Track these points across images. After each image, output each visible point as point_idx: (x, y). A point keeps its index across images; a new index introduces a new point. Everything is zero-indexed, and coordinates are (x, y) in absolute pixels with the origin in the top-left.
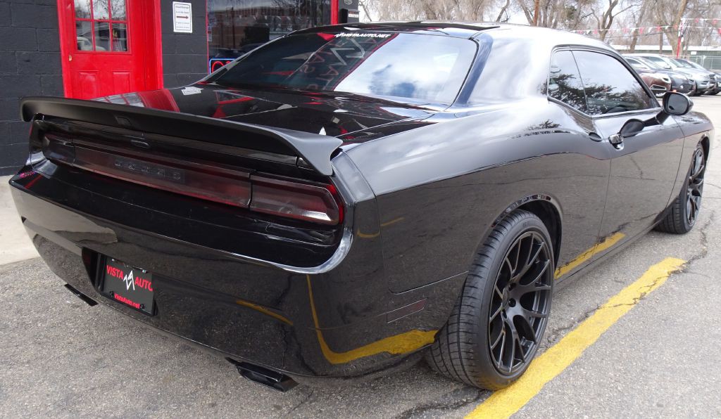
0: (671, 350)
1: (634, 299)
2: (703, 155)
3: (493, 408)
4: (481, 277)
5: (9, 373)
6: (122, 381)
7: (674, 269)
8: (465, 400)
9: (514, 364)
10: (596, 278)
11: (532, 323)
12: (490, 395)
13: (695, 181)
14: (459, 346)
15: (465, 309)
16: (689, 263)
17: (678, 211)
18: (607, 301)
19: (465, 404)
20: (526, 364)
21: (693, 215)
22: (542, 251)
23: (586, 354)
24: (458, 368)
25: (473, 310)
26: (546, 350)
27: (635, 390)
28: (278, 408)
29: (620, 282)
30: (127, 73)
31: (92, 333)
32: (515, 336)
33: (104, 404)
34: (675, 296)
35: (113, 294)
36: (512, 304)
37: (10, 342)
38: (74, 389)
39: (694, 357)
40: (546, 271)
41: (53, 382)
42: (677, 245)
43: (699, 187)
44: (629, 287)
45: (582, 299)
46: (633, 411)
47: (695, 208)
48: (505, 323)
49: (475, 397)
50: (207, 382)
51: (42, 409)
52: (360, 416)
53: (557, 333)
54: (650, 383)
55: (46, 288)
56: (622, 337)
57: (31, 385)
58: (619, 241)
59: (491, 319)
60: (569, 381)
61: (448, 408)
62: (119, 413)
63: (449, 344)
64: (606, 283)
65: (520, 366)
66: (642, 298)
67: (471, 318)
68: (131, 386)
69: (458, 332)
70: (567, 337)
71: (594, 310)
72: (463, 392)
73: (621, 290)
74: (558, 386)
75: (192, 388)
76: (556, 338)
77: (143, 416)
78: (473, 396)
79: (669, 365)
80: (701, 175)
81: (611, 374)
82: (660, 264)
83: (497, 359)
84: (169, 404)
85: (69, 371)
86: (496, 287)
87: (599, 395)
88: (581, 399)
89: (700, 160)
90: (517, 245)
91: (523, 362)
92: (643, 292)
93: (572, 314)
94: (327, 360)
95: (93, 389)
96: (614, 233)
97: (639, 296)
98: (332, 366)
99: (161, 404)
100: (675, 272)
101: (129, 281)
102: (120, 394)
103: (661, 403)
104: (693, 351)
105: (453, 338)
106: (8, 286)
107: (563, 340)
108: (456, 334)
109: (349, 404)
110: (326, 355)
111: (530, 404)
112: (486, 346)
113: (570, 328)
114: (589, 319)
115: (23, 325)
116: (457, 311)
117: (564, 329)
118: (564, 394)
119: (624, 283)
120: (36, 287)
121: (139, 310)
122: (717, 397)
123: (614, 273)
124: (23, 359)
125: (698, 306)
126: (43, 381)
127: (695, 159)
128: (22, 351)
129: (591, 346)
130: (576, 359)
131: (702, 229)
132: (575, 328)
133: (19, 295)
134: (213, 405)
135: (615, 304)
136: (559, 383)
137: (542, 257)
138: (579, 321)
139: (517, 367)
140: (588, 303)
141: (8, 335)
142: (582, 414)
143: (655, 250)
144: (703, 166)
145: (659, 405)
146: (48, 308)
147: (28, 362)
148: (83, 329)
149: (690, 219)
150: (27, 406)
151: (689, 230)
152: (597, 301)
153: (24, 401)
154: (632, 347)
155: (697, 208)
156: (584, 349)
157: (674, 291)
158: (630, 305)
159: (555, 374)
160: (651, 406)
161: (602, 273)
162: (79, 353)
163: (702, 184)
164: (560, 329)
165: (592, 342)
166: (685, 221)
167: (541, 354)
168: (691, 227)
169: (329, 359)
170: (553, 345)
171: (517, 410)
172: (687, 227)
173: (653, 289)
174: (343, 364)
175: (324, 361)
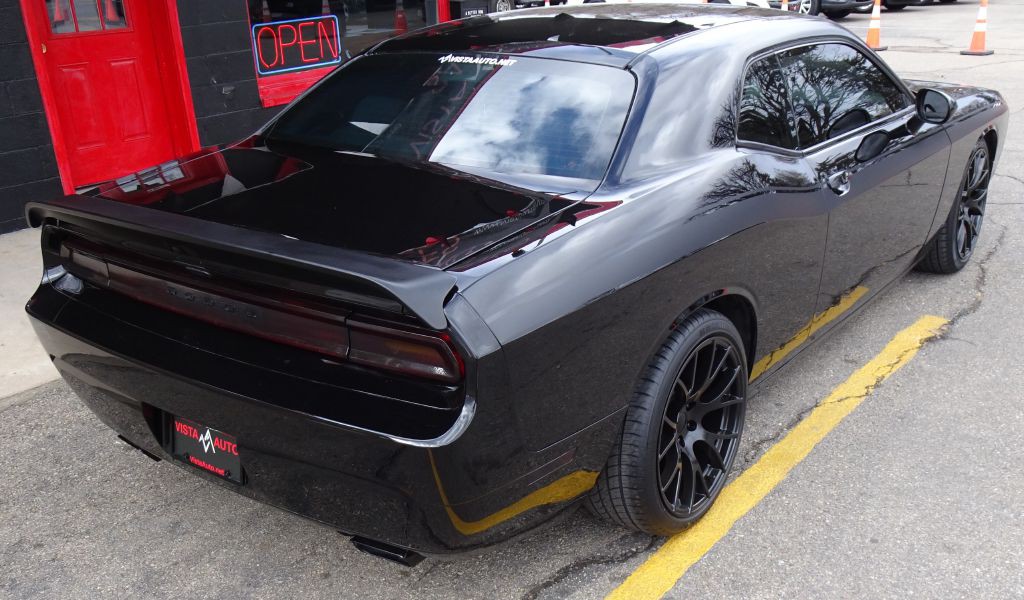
0: (902, 462)
1: (867, 387)
2: (986, 156)
3: (670, 558)
4: (645, 409)
5: (68, 548)
6: (209, 552)
7: (930, 335)
8: (634, 550)
9: (694, 503)
10: (821, 358)
11: (718, 447)
12: (665, 542)
13: (973, 196)
14: (622, 491)
15: (626, 449)
16: (952, 323)
17: (944, 244)
18: (830, 394)
19: (634, 555)
20: (711, 499)
21: (968, 244)
22: (729, 356)
23: (792, 477)
24: (623, 515)
25: (637, 450)
26: (742, 473)
27: (847, 522)
28: (406, 574)
29: (852, 362)
30: (131, 62)
31: (158, 487)
32: (695, 467)
33: (193, 583)
34: (923, 380)
35: (188, 458)
36: (692, 428)
37: (58, 505)
38: (152, 565)
39: (929, 470)
40: (736, 379)
41: (125, 558)
42: (941, 293)
43: (979, 203)
44: (864, 368)
45: (797, 393)
46: (840, 551)
47: (971, 233)
48: (683, 454)
49: (647, 545)
50: (314, 545)
51: (120, 594)
52: (507, 578)
53: (757, 447)
54: (868, 511)
55: (83, 424)
56: (841, 447)
57: (99, 562)
58: (859, 301)
59: (660, 456)
60: (766, 516)
61: (613, 562)
62: (214, 593)
63: (609, 490)
64: (833, 365)
65: (702, 503)
66: (877, 386)
67: (635, 459)
68: (221, 557)
69: (620, 475)
70: (771, 453)
71: (811, 409)
72: (632, 539)
73: (850, 375)
74: (752, 523)
75: (298, 555)
76: (755, 454)
77: (243, 596)
78: (643, 544)
79: (895, 485)
80: (984, 184)
81: (821, 502)
82: (912, 329)
83: (672, 501)
84: (272, 578)
85: (142, 543)
86: (665, 418)
87: (801, 532)
88: (779, 538)
89: (980, 164)
90: (693, 359)
91: (708, 496)
92: (880, 375)
93: (781, 417)
94: (458, 531)
95: (176, 564)
96: (853, 288)
97: (874, 382)
98: (466, 537)
99: (263, 578)
100: (930, 340)
101: (206, 442)
102: (210, 568)
103: (876, 537)
104: (930, 462)
105: (615, 482)
106: (33, 424)
107: (764, 457)
108: (617, 478)
109: (493, 564)
110: (458, 527)
111: (715, 550)
112: (656, 489)
113: (776, 438)
114: (802, 423)
115: (67, 481)
116: (617, 452)
117: (768, 440)
118: (757, 533)
119: (857, 363)
120: (70, 422)
121: (225, 478)
122: (947, 524)
123: (845, 348)
124: (81, 528)
125: (950, 392)
126: (113, 557)
127: (973, 165)
128: (77, 517)
129: (799, 464)
130: (779, 484)
131: (982, 262)
132: (783, 438)
133: (52, 437)
134: (326, 576)
135: (839, 398)
136: (753, 518)
137: (730, 363)
138: (790, 427)
139: (699, 505)
140: (805, 399)
141: (52, 496)
142: (777, 559)
143: (909, 304)
144: (987, 171)
145: (873, 541)
146: (93, 453)
147: (88, 533)
148: (146, 481)
149: (963, 251)
150: (100, 590)
151: (962, 267)
152: (817, 395)
153: (96, 585)
154: (851, 461)
155: (975, 234)
156: (790, 468)
157: (923, 371)
158: (860, 397)
159: (750, 506)
160: (863, 543)
161: (828, 349)
162: (147, 515)
163: (985, 197)
164: (762, 442)
165: (801, 457)
166: (955, 257)
167: (734, 479)
168: (964, 264)
169: (461, 530)
170: (751, 465)
171: (698, 558)
172: (957, 264)
173: (894, 370)
174: (482, 532)
175: (456, 533)
